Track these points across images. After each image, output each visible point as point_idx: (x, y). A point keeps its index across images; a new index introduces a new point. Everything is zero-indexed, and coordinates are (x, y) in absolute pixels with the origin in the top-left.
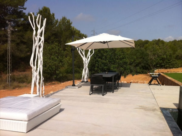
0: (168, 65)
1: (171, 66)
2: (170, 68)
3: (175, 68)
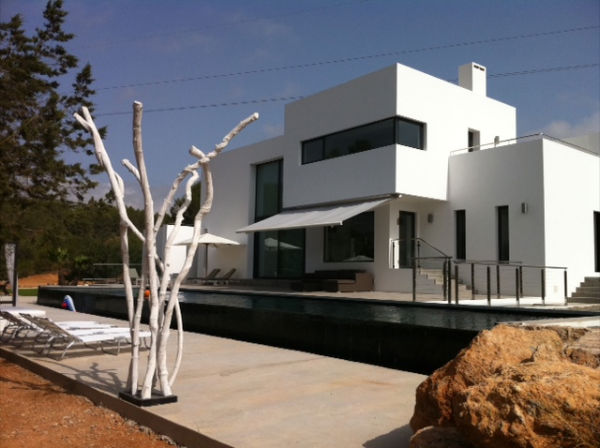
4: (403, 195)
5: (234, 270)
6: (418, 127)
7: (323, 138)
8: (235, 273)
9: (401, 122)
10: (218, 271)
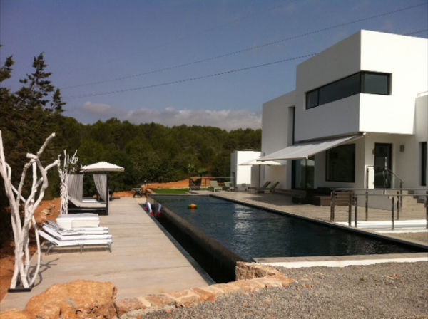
0: (162, 178)
1: (167, 179)
2: (166, 182)
3: (173, 181)
4: (367, 133)
5: (278, 183)
6: (386, 77)
7: (318, 89)
8: (279, 185)
9: (366, 75)
10: (270, 183)
